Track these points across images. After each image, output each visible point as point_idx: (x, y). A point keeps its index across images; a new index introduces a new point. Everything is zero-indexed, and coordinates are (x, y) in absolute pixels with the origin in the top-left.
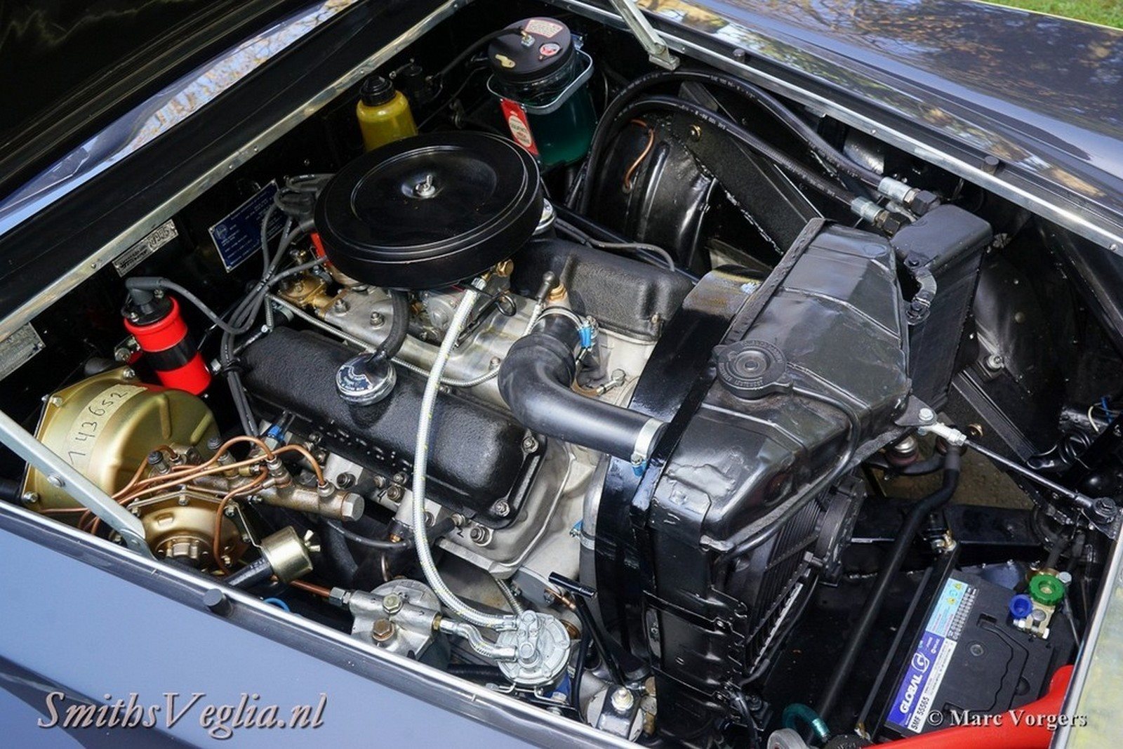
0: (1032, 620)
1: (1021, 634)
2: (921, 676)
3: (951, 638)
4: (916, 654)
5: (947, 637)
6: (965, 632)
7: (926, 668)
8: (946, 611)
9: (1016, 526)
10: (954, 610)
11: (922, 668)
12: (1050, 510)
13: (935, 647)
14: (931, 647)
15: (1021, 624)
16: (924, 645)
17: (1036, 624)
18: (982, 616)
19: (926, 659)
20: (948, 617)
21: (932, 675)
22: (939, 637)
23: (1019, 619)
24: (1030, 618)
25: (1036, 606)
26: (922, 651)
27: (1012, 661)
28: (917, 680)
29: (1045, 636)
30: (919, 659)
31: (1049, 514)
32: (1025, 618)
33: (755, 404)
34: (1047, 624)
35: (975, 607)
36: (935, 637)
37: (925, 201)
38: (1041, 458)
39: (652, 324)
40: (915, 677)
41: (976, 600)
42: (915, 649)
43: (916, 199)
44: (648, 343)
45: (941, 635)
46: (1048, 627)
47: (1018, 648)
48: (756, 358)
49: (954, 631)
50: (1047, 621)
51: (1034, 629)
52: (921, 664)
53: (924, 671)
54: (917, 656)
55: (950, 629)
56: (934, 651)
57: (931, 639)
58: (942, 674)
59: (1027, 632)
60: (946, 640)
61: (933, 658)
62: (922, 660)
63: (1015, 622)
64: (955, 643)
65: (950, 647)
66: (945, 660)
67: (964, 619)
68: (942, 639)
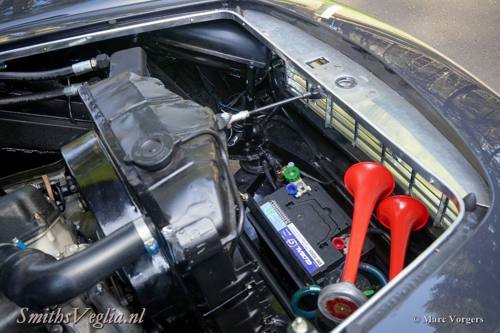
0: (300, 189)
1: (304, 197)
2: (299, 247)
3: (288, 224)
4: (287, 242)
5: (287, 225)
6: (289, 217)
7: (296, 242)
8: (275, 218)
9: (244, 178)
10: (276, 214)
11: (295, 243)
12: (250, 158)
13: (288, 232)
14: (287, 234)
15: (299, 194)
16: (285, 236)
17: (303, 189)
18: (287, 205)
19: (292, 240)
20: (278, 219)
21: (301, 242)
22: (285, 228)
23: (296, 194)
24: (299, 189)
25: (295, 183)
26: (287, 239)
27: (314, 207)
28: (299, 249)
29: (310, 189)
30: (290, 242)
31: (251, 160)
32: (298, 191)
33: (172, 165)
34: (306, 185)
35: (281, 206)
36: (284, 229)
37: (103, 59)
38: (230, 139)
39: (39, 220)
40: (297, 249)
41: (277, 203)
42: (285, 242)
43: (98, 62)
44: (46, 232)
45: (285, 227)
46: (307, 186)
47: (310, 201)
48: (150, 145)
49: (286, 220)
50: (304, 184)
51: (305, 191)
52: (293, 243)
53: (297, 244)
54: (288, 243)
55: (284, 221)
56: (290, 234)
57: (284, 232)
58: (303, 237)
59: (304, 194)
60: (288, 226)
61: (293, 237)
62: (291, 242)
63: (297, 196)
64: (292, 224)
65: (292, 226)
66: (297, 232)
67: (283, 213)
68: (287, 227)
